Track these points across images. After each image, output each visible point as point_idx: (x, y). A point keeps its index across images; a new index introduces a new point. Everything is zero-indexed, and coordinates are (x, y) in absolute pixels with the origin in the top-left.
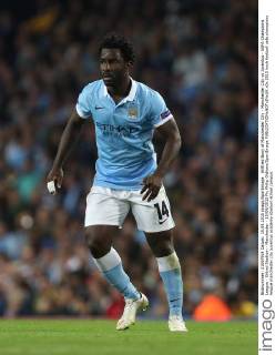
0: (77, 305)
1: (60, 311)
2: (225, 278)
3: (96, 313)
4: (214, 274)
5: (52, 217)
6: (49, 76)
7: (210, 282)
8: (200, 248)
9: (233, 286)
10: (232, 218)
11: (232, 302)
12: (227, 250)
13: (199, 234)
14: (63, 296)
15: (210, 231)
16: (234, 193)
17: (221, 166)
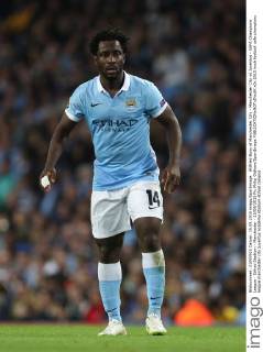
0: (55, 310)
1: (37, 317)
2: (207, 282)
3: (75, 318)
4: (195, 278)
5: (29, 220)
6: (26, 76)
7: (191, 286)
8: (181, 252)
9: (215, 290)
10: (213, 221)
11: (214, 307)
12: (208, 253)
13: (180, 237)
14: (40, 301)
15: (192, 234)
16: (215, 195)
17: (203, 168)
